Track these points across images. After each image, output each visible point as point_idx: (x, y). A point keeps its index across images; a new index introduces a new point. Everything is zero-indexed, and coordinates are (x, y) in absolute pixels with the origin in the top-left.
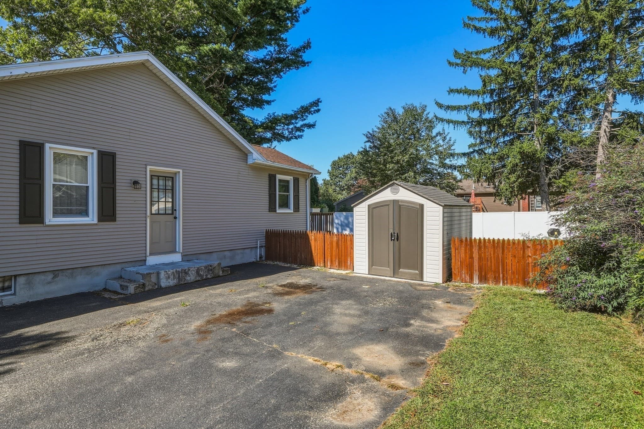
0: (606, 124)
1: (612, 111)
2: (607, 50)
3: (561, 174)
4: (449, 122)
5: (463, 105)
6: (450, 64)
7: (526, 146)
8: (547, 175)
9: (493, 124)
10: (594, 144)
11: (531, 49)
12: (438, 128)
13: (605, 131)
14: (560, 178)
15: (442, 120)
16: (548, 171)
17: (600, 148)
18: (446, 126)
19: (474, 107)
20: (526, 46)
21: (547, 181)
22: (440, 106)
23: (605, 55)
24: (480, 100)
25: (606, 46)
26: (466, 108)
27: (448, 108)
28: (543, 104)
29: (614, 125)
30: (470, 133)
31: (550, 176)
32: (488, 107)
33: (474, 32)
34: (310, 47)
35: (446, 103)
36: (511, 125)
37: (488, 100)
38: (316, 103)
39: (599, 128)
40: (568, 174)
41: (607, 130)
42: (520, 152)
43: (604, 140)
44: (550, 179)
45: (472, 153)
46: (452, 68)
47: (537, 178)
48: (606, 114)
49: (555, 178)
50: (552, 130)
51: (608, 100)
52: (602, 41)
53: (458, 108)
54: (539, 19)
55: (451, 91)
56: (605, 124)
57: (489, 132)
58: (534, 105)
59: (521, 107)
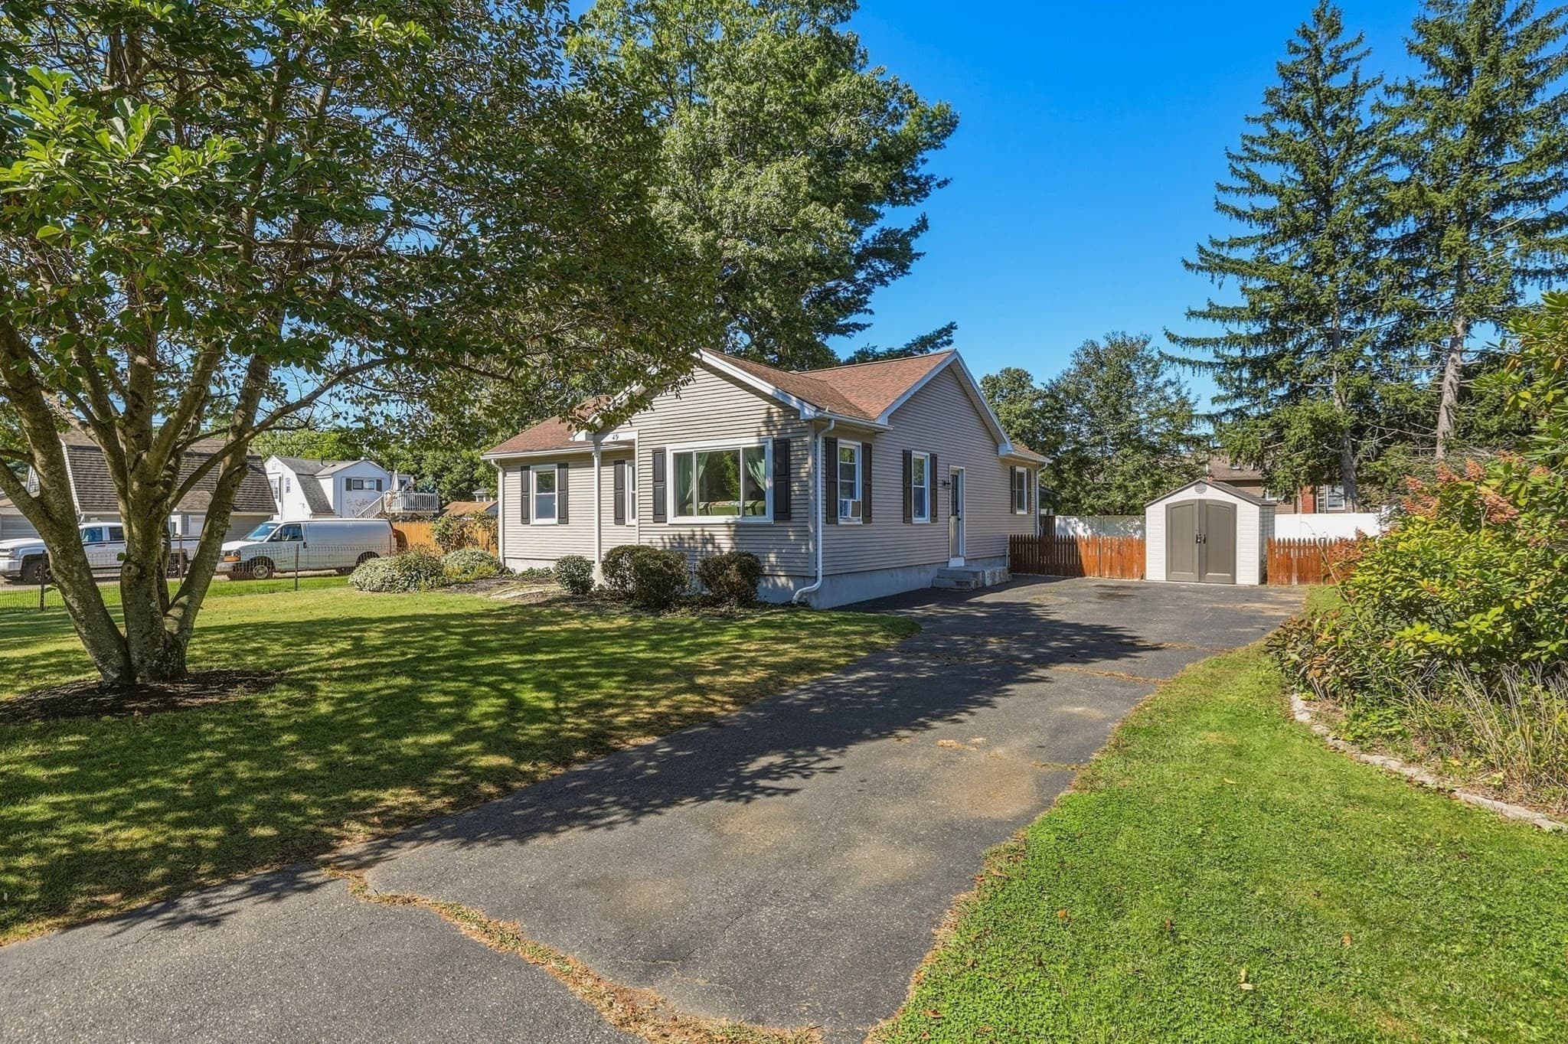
0: (1452, 371)
1: (1461, 352)
2: (1455, 257)
3: (1379, 454)
4: (1183, 362)
5: (1212, 336)
6: (1188, 266)
7: (1321, 408)
8: (1354, 455)
9: (1260, 366)
10: (1434, 404)
11: (1330, 250)
12: (1169, 373)
13: (1451, 384)
14: (1377, 459)
15: (1172, 360)
16: (1356, 448)
17: (1443, 411)
18: (1179, 368)
19: (1233, 340)
20: (1322, 245)
21: (1355, 463)
22: (1173, 339)
23: (1448, 264)
24: (1241, 329)
25: (1451, 251)
26: (1217, 342)
27: (1187, 341)
28: (1348, 336)
29: (1467, 372)
30: (1220, 381)
31: (1360, 455)
32: (1256, 340)
33: (1235, 220)
34: (927, 228)
35: (1183, 334)
36: (1294, 370)
37: (1257, 329)
38: (949, 329)
39: (1442, 378)
40: (1388, 452)
41: (1455, 382)
42: (1311, 419)
43: (1448, 398)
44: (1360, 461)
45: (1224, 414)
46: (1191, 274)
47: (1338, 458)
48: (1453, 355)
49: (1368, 459)
50: (1363, 380)
51: (1455, 333)
52: (1445, 242)
53: (1202, 343)
54: (1343, 205)
55: (1192, 314)
56: (1451, 373)
57: (1255, 379)
58: (1333, 338)
59: (1311, 341)
